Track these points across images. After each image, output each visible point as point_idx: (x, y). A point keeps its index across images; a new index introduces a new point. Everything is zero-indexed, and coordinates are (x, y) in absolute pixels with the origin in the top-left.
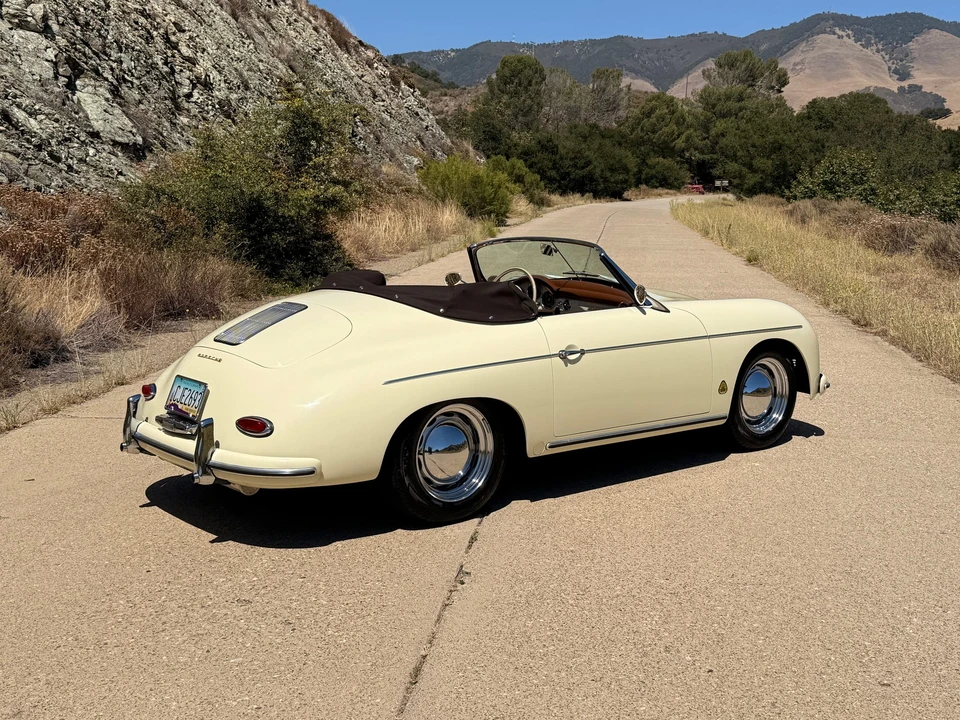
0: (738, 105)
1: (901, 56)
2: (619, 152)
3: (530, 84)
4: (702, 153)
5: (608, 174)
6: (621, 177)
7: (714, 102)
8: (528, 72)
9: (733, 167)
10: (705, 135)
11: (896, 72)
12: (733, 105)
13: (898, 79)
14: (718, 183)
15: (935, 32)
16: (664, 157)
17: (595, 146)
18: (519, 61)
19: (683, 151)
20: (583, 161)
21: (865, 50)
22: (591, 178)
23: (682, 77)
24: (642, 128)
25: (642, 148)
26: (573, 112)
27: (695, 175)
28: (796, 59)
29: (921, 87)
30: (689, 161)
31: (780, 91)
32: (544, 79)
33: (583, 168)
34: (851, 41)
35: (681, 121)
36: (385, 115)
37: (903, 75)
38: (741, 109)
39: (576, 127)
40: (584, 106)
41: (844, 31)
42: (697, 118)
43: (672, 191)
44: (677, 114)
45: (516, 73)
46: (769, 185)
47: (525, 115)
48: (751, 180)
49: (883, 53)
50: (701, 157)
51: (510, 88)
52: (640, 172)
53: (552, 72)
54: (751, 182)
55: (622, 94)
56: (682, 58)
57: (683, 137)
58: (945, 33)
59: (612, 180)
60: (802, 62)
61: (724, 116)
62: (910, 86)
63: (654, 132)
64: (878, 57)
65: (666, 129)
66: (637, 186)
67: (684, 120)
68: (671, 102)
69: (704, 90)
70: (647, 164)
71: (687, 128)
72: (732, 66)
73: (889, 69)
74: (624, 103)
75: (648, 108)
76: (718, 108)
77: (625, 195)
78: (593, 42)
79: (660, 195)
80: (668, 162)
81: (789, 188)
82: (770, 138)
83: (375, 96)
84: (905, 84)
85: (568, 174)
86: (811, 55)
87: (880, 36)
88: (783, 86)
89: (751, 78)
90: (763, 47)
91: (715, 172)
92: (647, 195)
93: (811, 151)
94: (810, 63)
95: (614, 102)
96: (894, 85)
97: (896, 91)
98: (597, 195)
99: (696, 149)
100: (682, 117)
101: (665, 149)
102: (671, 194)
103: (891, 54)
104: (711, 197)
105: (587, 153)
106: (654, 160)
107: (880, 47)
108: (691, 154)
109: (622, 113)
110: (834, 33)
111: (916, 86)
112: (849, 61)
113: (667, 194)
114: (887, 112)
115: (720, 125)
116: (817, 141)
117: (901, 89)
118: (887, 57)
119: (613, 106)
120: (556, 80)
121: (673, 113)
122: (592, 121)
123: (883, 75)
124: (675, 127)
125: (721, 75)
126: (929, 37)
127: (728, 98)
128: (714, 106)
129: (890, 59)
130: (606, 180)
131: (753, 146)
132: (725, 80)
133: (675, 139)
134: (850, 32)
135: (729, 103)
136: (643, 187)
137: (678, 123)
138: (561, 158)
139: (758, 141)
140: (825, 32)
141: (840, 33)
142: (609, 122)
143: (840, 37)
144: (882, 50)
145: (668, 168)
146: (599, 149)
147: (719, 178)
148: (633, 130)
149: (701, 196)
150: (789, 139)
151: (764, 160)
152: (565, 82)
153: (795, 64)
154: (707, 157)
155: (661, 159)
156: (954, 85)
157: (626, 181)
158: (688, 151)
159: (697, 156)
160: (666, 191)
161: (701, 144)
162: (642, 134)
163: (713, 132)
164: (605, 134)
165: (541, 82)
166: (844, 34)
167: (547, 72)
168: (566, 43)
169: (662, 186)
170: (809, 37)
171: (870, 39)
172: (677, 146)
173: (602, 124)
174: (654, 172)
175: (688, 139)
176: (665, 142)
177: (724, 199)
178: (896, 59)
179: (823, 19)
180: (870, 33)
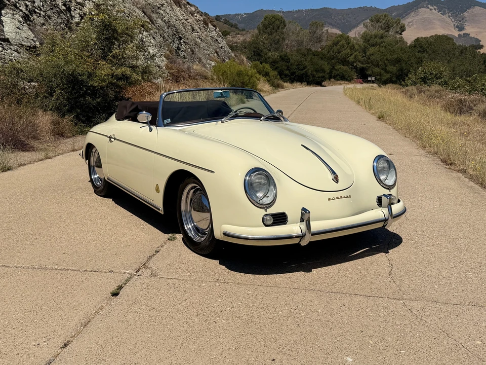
0: (381, 40)
1: (460, 19)
2: (320, 62)
4: (363, 64)
5: (315, 73)
6: (321, 75)
7: (369, 38)
9: (377, 70)
10: (364, 55)
11: (457, 27)
12: (378, 40)
13: (458, 31)
14: (370, 79)
15: (477, 8)
16: (343, 65)
17: (309, 59)
18: (273, 17)
19: (353, 63)
21: (443, 16)
23: (355, 28)
27: (359, 74)
28: (410, 19)
29: (469, 34)
30: (356, 68)
31: (401, 34)
34: (436, 12)
37: (461, 28)
38: (382, 43)
41: (433, 7)
42: (360, 46)
43: (346, 82)
44: (351, 45)
46: (394, 79)
48: (386, 76)
49: (451, 18)
50: (362, 66)
52: (331, 72)
54: (385, 78)
56: (355, 19)
57: (353, 56)
58: (482, 8)
59: (317, 76)
60: (412, 22)
61: (373, 46)
62: (464, 34)
63: (339, 53)
64: (449, 20)
65: (345, 52)
66: (329, 79)
67: (354, 47)
68: (347, 38)
69: (364, 33)
71: (356, 51)
72: (378, 21)
73: (454, 25)
75: (336, 41)
76: (371, 41)
77: (323, 84)
79: (340, 84)
80: (345, 68)
81: (404, 81)
82: (395, 56)
83: (193, 30)
84: (462, 33)
86: (417, 18)
87: (450, 10)
88: (403, 32)
89: (387, 27)
90: (394, 14)
91: (368, 72)
92: (334, 84)
93: (416, 63)
94: (416, 22)
96: (456, 33)
97: (458, 36)
99: (359, 62)
101: (344, 62)
103: (455, 18)
104: (366, 85)
106: (338, 67)
107: (450, 15)
108: (357, 64)
110: (428, 8)
111: (467, 34)
112: (435, 21)
114: (453, 44)
115: (371, 50)
116: (419, 58)
117: (460, 35)
118: (453, 20)
121: (349, 44)
123: (452, 28)
124: (349, 51)
125: (372, 26)
126: (473, 10)
127: (375, 36)
128: (369, 40)
129: (455, 20)
131: (387, 60)
132: (375, 28)
133: (349, 57)
134: (436, 7)
135: (376, 39)
136: (332, 80)
137: (351, 49)
139: (390, 58)
140: (423, 7)
141: (431, 8)
144: (451, 16)
145: (345, 71)
147: (370, 76)
149: (362, 85)
150: (404, 56)
151: (392, 67)
152: (296, 28)
153: (409, 22)
154: (365, 66)
156: (485, 33)
158: (356, 62)
159: (360, 65)
160: (344, 82)
161: (361, 59)
162: (333, 54)
163: (368, 53)
166: (433, 8)
169: (342, 79)
170: (416, 9)
171: (445, 11)
172: (350, 60)
174: (338, 72)
175: (356, 57)
176: (344, 58)
177: (372, 86)
178: (458, 21)
179: (423, 1)
180: (445, 8)
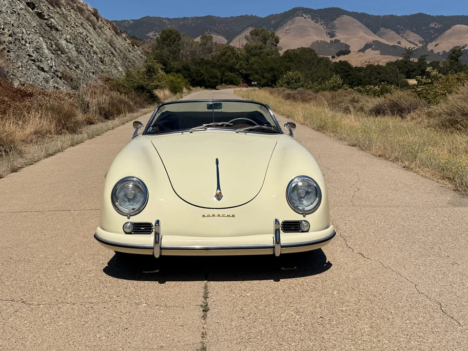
0: (260, 51)
1: (331, 27)
2: (214, 70)
3: (175, 41)
4: (246, 70)
5: (210, 79)
6: (215, 80)
7: (250, 49)
8: (174, 36)
9: (257, 76)
10: (247, 63)
11: (329, 34)
12: (258, 51)
13: (330, 37)
14: (253, 83)
15: (345, 16)
16: (231, 72)
17: (204, 68)
18: (170, 31)
19: (239, 70)
20: (200, 74)
21: (316, 24)
22: (203, 80)
23: (238, 35)
24: (222, 61)
25: (222, 68)
26: (193, 53)
27: (244, 80)
28: (287, 27)
29: (340, 41)
30: (241, 74)
31: (276, 45)
32: (180, 39)
33: (200, 77)
34: (310, 20)
35: (237, 58)
36: (134, 58)
37: (332, 35)
38: (261, 53)
39: (195, 59)
40: (198, 50)
41: (307, 15)
42: (244, 56)
43: (235, 86)
44: (236, 55)
45: (168, 36)
47: (173, 54)
48: (264, 81)
49: (323, 25)
50: (246, 72)
51: (167, 42)
52: (222, 78)
53: (183, 36)
54: (263, 83)
55: (213, 46)
56: (238, 27)
57: (239, 64)
58: (349, 17)
59: (212, 81)
60: (289, 29)
61: (254, 56)
62: (335, 40)
63: (227, 62)
64: (321, 27)
65: (232, 61)
66: (221, 84)
67: (239, 57)
68: (232, 49)
69: (246, 45)
70: (225, 76)
71: (240, 60)
72: (257, 35)
73: (326, 32)
74: (214, 49)
75: (223, 52)
76: (252, 52)
77: (217, 87)
78: (198, 18)
79: (230, 88)
80: (233, 74)
83: (129, 52)
84: (333, 39)
85: (195, 79)
86: (293, 26)
87: (322, 18)
88: (277, 43)
89: (265, 40)
90: (273, 22)
91: (251, 78)
92: (226, 88)
94: (293, 29)
95: (210, 49)
96: (328, 40)
97: (329, 42)
98: (207, 87)
99: (244, 69)
100: (238, 56)
101: (232, 69)
103: (327, 26)
104: (250, 88)
105: (202, 71)
106: (227, 73)
107: (322, 23)
108: (242, 71)
109: (214, 54)
110: (303, 16)
111: (337, 40)
112: (309, 29)
114: (315, 55)
115: (253, 59)
117: (331, 41)
118: (325, 27)
119: (210, 51)
120: (185, 39)
121: (234, 54)
122: (202, 57)
123: (324, 35)
124: (235, 60)
125: (252, 38)
126: (342, 18)
127: (256, 48)
128: (250, 51)
129: (327, 28)
130: (209, 82)
132: (254, 40)
133: (235, 65)
134: (310, 16)
135: (256, 50)
136: (224, 84)
137: (236, 58)
138: (192, 73)
139: (266, 67)
140: (298, 16)
141: (306, 16)
142: (208, 57)
143: (305, 18)
145: (233, 77)
146: (206, 69)
147: (253, 81)
148: (218, 61)
149: (247, 88)
151: (268, 74)
152: (189, 40)
153: (286, 30)
154: (248, 72)
155: (230, 73)
156: (353, 39)
157: (217, 82)
158: (241, 69)
159: (244, 72)
160: (232, 86)
161: (245, 67)
162: (222, 63)
163: (250, 62)
164: (207, 63)
165: (179, 40)
166: (307, 17)
167: (181, 36)
168: (185, 18)
169: (231, 84)
170: (292, 18)
171: (317, 19)
172: (236, 68)
173: (205, 58)
174: (227, 78)
176: (231, 66)
177: (254, 89)
178: (329, 28)
179: (298, 10)
180: (318, 16)
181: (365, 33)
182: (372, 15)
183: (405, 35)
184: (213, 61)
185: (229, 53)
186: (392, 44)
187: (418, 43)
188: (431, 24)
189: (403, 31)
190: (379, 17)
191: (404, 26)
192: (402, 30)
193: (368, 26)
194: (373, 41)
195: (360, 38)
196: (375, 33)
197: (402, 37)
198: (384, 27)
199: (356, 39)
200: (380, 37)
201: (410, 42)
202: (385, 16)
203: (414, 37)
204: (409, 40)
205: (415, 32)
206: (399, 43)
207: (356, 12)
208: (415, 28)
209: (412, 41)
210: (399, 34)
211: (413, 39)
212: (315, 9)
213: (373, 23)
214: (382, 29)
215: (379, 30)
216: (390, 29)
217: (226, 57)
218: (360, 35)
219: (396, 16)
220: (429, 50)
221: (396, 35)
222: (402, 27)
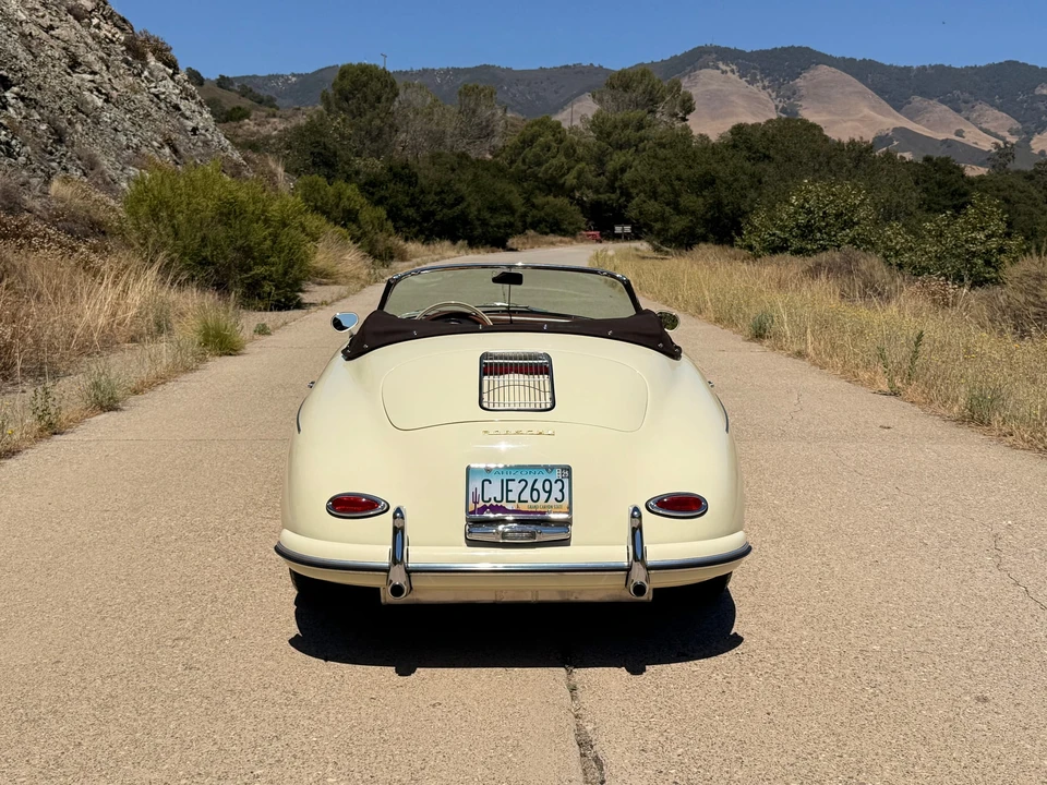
0: (638, 134)
1: (789, 93)
2: (501, 185)
3: (378, 101)
4: (596, 192)
5: (487, 215)
6: (505, 219)
7: (609, 130)
8: (375, 85)
10: (599, 171)
11: (783, 111)
12: (632, 134)
14: (618, 229)
15: (824, 68)
16: (554, 196)
17: (469, 177)
18: (364, 71)
19: (573, 191)
20: (454, 197)
21: (751, 86)
24: (524, 161)
25: (525, 185)
26: (437, 139)
27: (590, 220)
30: (580, 203)
31: (684, 119)
32: (397, 95)
33: (454, 206)
34: (735, 77)
35: (569, 154)
37: (791, 114)
39: (440, 155)
40: (449, 130)
41: (728, 65)
42: (589, 149)
43: (566, 239)
44: (565, 144)
45: (358, 86)
47: (373, 140)
48: (678, 224)
49: (769, 90)
50: (595, 197)
51: (353, 104)
52: (526, 213)
53: (406, 86)
55: (496, 118)
56: (556, 92)
57: (574, 173)
58: (833, 69)
59: (492, 223)
61: (621, 147)
63: (539, 164)
64: (763, 95)
65: (554, 162)
66: (523, 232)
67: (574, 151)
68: (555, 129)
69: (597, 116)
70: (533, 206)
71: (578, 161)
72: (627, 87)
73: (776, 108)
74: (500, 129)
75: (527, 136)
76: (614, 137)
77: (510, 243)
79: (553, 243)
80: (562, 201)
85: (432, 214)
87: (766, 73)
88: (688, 113)
89: (651, 102)
92: (537, 243)
95: (488, 126)
98: (473, 243)
99: (589, 187)
100: (572, 147)
101: (553, 186)
102: (566, 243)
103: (778, 93)
105: (458, 186)
106: (539, 200)
107: (767, 84)
108: (582, 194)
109: (497, 141)
110: (718, 68)
112: (734, 97)
113: (561, 242)
114: (825, 141)
115: (617, 159)
118: (774, 95)
119: (487, 131)
120: (413, 97)
121: (561, 142)
122: (462, 149)
123: (770, 114)
124: (563, 159)
125: (615, 98)
126: (816, 73)
127: (626, 126)
128: (609, 135)
129: (778, 96)
130: (484, 223)
133: (564, 175)
134: (734, 67)
135: (627, 132)
136: (531, 232)
137: (566, 156)
138: (422, 191)
140: (707, 66)
141: (724, 67)
142: (482, 152)
143: (724, 72)
144: (768, 87)
145: (560, 210)
146: (473, 181)
148: (512, 162)
149: (599, 245)
151: (694, 198)
152: (424, 101)
154: (604, 197)
155: (550, 198)
157: (511, 225)
158: (579, 189)
159: (589, 196)
160: (559, 238)
161: (595, 181)
162: (524, 167)
163: (610, 167)
164: (479, 167)
165: (394, 98)
166: (728, 69)
167: (399, 86)
169: (553, 232)
170: (691, 71)
171: (755, 75)
172: (568, 184)
173: (473, 155)
174: (541, 214)
175: (578, 177)
176: (552, 178)
178: (783, 97)
179: (705, 53)
180: (756, 69)
181: (873, 108)
182: (891, 66)
183: (975, 115)
184: (497, 163)
185: (548, 137)
186: (941, 136)
187: (1006, 134)
188: (1038, 88)
189: (970, 105)
190: (908, 69)
191: (971, 93)
192: (966, 102)
193: (881, 92)
194: (895, 130)
195: (860, 120)
196: (898, 109)
197: (968, 119)
198: (921, 95)
199: (849, 124)
200: (911, 119)
201: (986, 131)
202: (924, 67)
203: (997, 119)
204: (984, 126)
205: (1000, 108)
206: (959, 133)
207: (851, 59)
208: (1000, 98)
209: (992, 130)
210: (958, 111)
211: (995, 124)
212: (748, 51)
213: (893, 85)
214: (917, 100)
215: (910, 103)
216: (934, 101)
217: (536, 149)
218: (861, 115)
219: (950, 68)
220: (1036, 152)
221: (951, 115)
222: (967, 95)
